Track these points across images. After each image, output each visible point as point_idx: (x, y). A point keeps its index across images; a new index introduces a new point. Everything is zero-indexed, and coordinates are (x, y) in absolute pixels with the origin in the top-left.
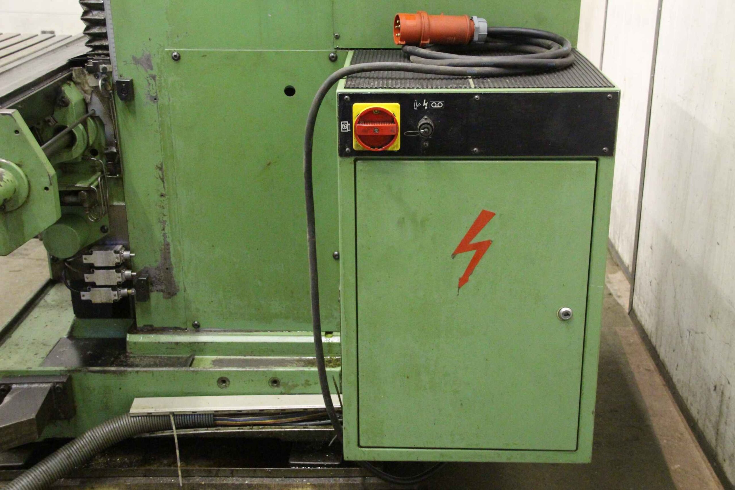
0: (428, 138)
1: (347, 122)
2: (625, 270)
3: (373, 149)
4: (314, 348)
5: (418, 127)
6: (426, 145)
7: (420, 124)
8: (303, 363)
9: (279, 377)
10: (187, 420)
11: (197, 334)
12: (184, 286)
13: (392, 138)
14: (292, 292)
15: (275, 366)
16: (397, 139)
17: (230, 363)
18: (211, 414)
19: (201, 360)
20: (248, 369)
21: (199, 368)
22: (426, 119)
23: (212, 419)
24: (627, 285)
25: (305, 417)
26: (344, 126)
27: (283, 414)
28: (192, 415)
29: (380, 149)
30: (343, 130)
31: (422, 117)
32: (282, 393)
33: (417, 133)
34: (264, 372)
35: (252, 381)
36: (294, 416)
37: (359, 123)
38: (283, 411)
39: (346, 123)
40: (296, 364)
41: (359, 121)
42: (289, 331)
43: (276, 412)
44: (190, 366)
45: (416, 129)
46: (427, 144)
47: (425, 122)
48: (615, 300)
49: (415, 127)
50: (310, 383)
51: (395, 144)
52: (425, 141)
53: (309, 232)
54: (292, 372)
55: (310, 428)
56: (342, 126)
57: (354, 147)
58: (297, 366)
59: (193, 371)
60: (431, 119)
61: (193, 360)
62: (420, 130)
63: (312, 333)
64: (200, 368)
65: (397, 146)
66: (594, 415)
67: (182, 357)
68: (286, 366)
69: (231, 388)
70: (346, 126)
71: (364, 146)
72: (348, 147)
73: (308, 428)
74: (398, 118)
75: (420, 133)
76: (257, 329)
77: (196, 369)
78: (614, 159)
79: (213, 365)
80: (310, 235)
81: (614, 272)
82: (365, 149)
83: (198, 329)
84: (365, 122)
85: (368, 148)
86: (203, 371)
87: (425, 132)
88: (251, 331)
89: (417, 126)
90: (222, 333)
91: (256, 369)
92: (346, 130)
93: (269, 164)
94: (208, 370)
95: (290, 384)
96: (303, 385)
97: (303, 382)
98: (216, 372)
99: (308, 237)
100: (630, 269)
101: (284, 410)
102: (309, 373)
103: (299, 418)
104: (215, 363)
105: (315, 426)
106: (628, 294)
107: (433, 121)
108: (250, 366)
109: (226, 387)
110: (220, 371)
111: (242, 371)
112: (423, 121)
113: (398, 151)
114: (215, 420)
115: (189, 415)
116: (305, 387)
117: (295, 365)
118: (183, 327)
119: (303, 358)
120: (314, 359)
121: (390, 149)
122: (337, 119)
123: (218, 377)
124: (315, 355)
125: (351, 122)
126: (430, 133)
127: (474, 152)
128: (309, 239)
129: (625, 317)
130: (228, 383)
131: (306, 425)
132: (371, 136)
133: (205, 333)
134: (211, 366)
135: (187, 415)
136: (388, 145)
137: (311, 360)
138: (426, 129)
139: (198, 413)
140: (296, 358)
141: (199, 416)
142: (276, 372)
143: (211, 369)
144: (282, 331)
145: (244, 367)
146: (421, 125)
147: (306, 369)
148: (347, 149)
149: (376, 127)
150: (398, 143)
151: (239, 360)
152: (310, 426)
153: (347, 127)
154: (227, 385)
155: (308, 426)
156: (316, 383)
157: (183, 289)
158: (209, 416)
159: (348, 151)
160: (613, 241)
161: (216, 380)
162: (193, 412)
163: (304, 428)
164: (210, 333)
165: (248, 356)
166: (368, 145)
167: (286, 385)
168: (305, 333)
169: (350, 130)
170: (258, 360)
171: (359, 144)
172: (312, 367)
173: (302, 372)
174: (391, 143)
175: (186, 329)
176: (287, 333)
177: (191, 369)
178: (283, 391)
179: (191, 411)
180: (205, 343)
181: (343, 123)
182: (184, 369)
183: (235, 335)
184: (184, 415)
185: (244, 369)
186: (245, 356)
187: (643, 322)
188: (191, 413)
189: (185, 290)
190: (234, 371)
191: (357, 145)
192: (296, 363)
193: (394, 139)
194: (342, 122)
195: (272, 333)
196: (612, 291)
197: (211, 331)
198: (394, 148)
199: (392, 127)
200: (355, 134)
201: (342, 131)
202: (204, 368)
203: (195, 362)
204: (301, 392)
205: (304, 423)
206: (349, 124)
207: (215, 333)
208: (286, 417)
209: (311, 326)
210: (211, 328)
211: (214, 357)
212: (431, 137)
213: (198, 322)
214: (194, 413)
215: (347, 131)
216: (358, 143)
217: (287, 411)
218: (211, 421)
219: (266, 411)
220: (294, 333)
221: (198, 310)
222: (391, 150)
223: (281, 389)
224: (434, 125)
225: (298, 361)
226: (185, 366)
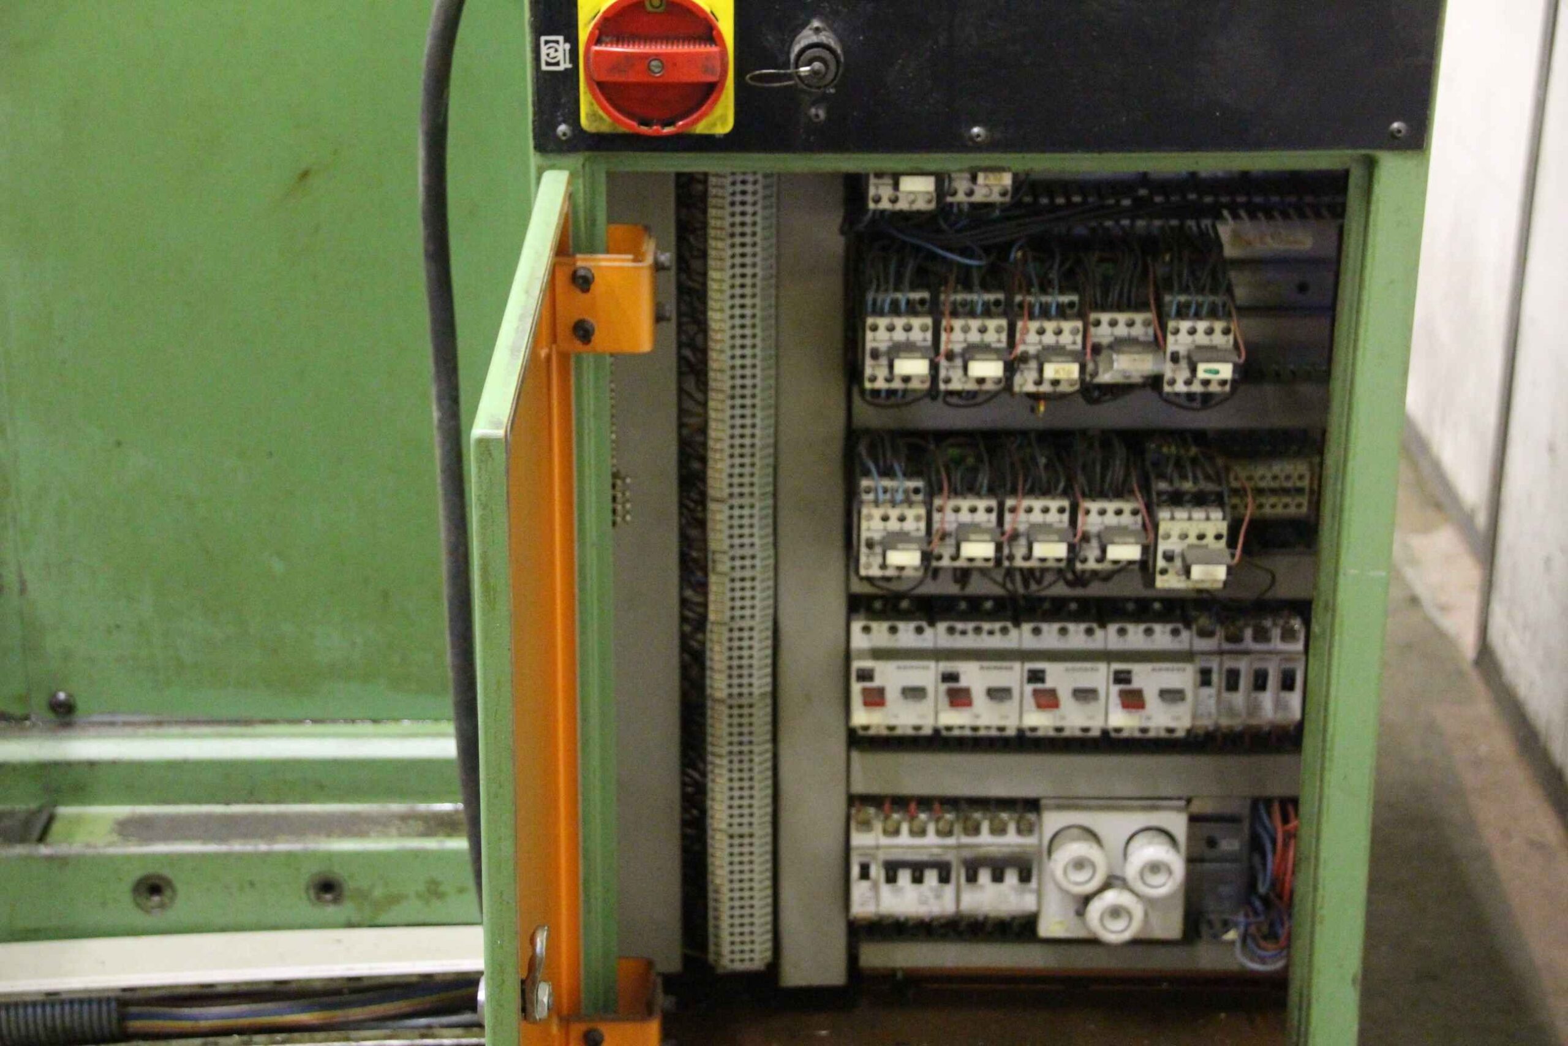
0: (824, 93)
1: (561, 38)
2: (1464, 522)
3: (644, 129)
4: (455, 776)
5: (793, 56)
6: (817, 116)
7: (796, 49)
8: (420, 826)
9: (339, 871)
10: (26, 1023)
11: (63, 733)
12: (21, 576)
13: (708, 91)
14: (386, 595)
15: (329, 835)
16: (723, 97)
17: (177, 828)
18: (108, 1000)
19: (78, 820)
20: (237, 847)
21: (71, 844)
22: (817, 30)
23: (114, 1015)
24: (1469, 572)
25: (428, 1001)
26: (552, 51)
27: (354, 991)
28: (44, 1004)
29: (667, 130)
30: (548, 64)
31: (804, 25)
32: (350, 925)
33: (789, 77)
34: (290, 855)
35: (252, 884)
36: (391, 999)
37: (598, 42)
38: (352, 985)
39: (557, 42)
40: (399, 829)
41: (601, 34)
42: (375, 721)
43: (334, 986)
44: (42, 839)
45: (786, 65)
46: (822, 114)
47: (814, 39)
48: (1429, 621)
49: (781, 59)
50: (442, 888)
51: (718, 110)
52: (814, 104)
53: (440, 398)
54: (387, 856)
55: (442, 1037)
56: (544, 50)
57: (584, 121)
58: (402, 835)
59: (50, 858)
60: (835, 31)
61: (51, 819)
62: (797, 66)
63: (450, 728)
64: (75, 848)
65: (723, 119)
66: (1358, 987)
67: (12, 814)
68: (362, 834)
69: (181, 909)
70: (556, 51)
71: (616, 120)
72: (564, 122)
73: (433, 1036)
74: (726, 27)
75: (800, 77)
76: (268, 715)
77: (62, 849)
78: (1428, 161)
79: (120, 833)
80: (441, 407)
81: (1426, 529)
82: (621, 129)
83: (67, 719)
84: (619, 40)
85: (628, 125)
86: (84, 856)
87: (815, 73)
88: (248, 722)
89: (788, 53)
90: (152, 730)
91: (263, 847)
92: (557, 64)
93: (305, 175)
94: (101, 851)
95: (378, 893)
96: (419, 896)
97: (421, 888)
98: (129, 858)
99: (436, 415)
100: (1481, 520)
101: (358, 979)
102: (441, 856)
103: (402, 1006)
104: (127, 828)
105: (459, 1031)
106: (1473, 600)
107: (841, 40)
108: (246, 836)
109: (162, 906)
110: (143, 857)
111: (216, 856)
112: (807, 37)
113: (727, 136)
114: (123, 1018)
115: (34, 1004)
116: (427, 902)
117: (394, 831)
118: (17, 710)
119: (423, 807)
120: (457, 812)
121: (701, 128)
122: (527, 29)
123: (139, 874)
124: (461, 797)
125: (572, 38)
126: (830, 76)
127: (972, 138)
128: (440, 421)
129: (1460, 673)
130: (168, 893)
131: (429, 1027)
132: (639, 84)
133: (92, 731)
134: (115, 837)
135: (26, 1005)
136: (695, 116)
137: (448, 814)
138: (817, 65)
139: (64, 996)
140: (397, 807)
141: (67, 1008)
142: (330, 856)
143: (111, 850)
144: (353, 721)
145: (222, 840)
146: (803, 51)
147: (431, 844)
148: (562, 128)
149: (657, 57)
150: (726, 107)
151: (209, 817)
152: (445, 1031)
153: (560, 56)
154: (166, 900)
155: (436, 1031)
156: (461, 891)
157: (16, 587)
158: (104, 1008)
159: (564, 134)
160: (1423, 428)
161: (126, 886)
162: (49, 994)
163: (423, 1036)
164: (112, 730)
165: (237, 802)
166: (630, 115)
167: (362, 895)
168: (429, 726)
169: (569, 66)
170: (266, 818)
171: (601, 113)
172: (449, 835)
173: (417, 854)
174: (704, 108)
175: (26, 718)
176: (369, 728)
177: (44, 850)
178: (355, 919)
179: (38, 993)
180: (92, 764)
181: (547, 42)
182: (20, 850)
183: (195, 736)
184: (16, 1005)
185: (223, 848)
186: (227, 803)
187: (1523, 690)
188: (40, 998)
189: (23, 590)
190: (192, 856)
191: (593, 116)
192: (397, 822)
193: (713, 97)
194: (543, 39)
195: (320, 728)
196: (1420, 590)
197: (112, 724)
198: (714, 125)
199: (708, 56)
200: (589, 78)
201: (544, 68)
202: (88, 845)
203: (57, 828)
204: (413, 920)
205: (423, 1021)
206: (568, 46)
207: (128, 730)
208: (364, 1004)
209: (448, 703)
210: (113, 713)
211: (123, 811)
212: (832, 91)
213: (69, 695)
214: (52, 999)
215: (561, 68)
216: (596, 107)
217: (366, 983)
218: (110, 1022)
219: (294, 985)
220: (391, 727)
221: (67, 656)
222: (707, 132)
223: (347, 909)
224: (843, 50)
225: (404, 818)
226: (23, 840)
